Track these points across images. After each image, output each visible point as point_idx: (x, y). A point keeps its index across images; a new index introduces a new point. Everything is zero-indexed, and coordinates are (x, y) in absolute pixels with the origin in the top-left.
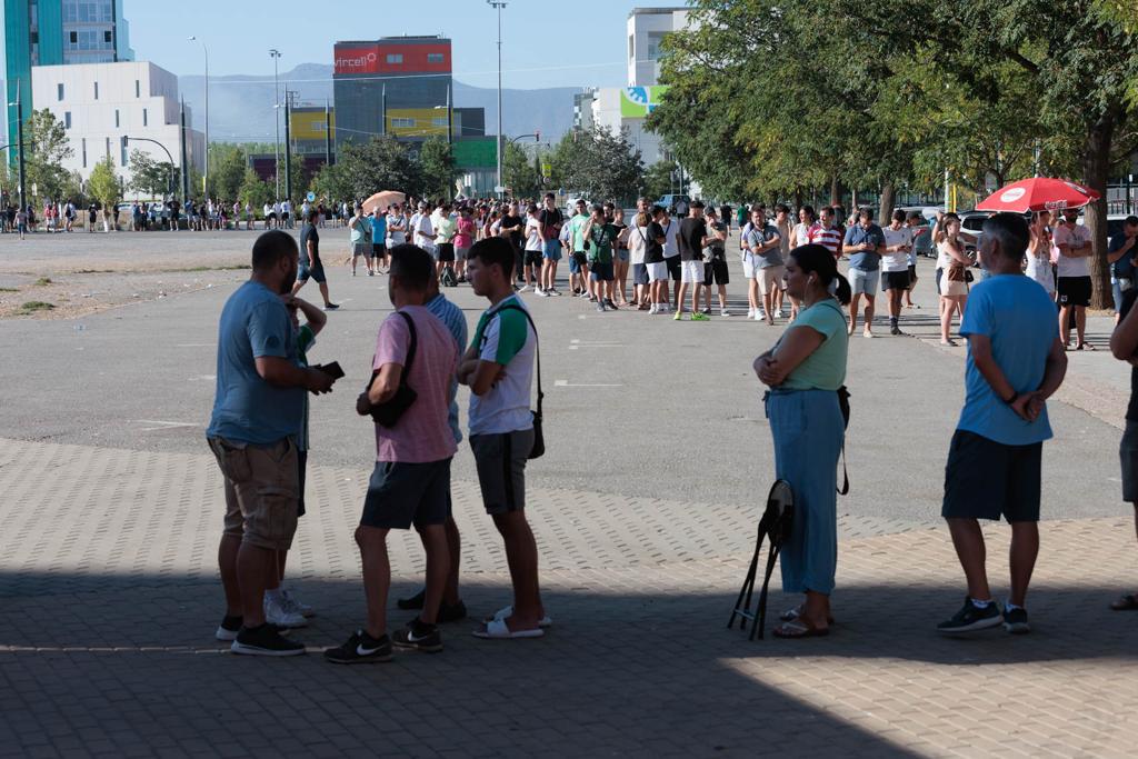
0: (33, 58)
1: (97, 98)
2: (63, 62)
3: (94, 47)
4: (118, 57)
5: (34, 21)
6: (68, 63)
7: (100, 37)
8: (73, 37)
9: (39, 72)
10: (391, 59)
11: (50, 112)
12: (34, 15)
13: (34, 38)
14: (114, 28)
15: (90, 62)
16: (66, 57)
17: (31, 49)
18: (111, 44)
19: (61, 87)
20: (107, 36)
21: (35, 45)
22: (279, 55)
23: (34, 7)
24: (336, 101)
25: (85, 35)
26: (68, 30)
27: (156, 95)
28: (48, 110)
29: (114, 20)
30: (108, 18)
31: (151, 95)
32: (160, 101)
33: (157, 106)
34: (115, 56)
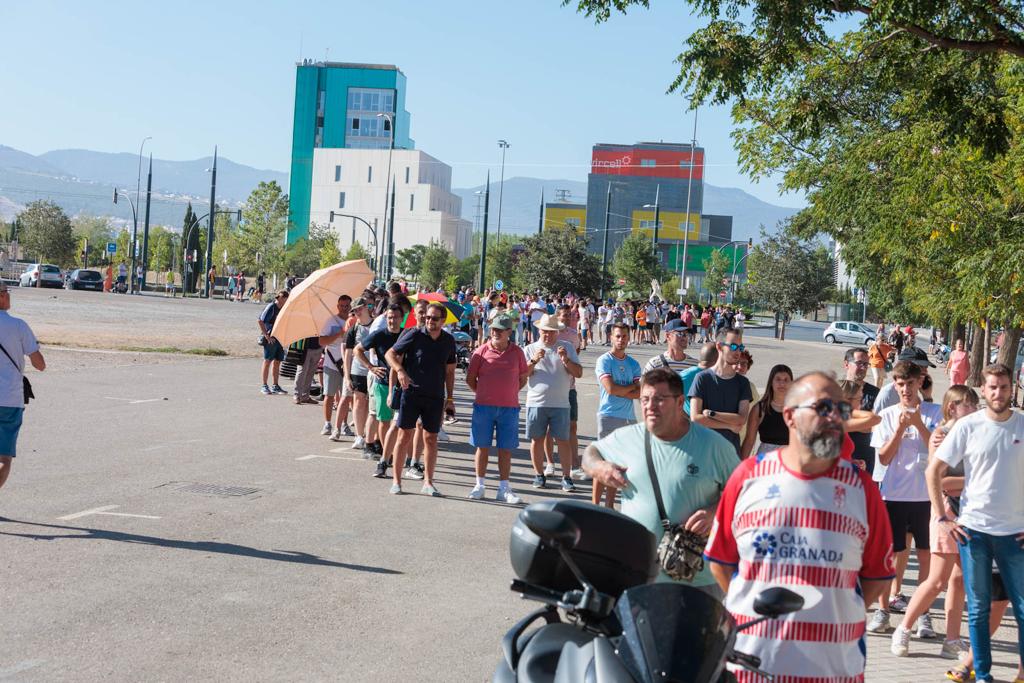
0: (317, 141)
1: (370, 181)
2: (343, 145)
3: (373, 134)
4: (395, 145)
5: (322, 106)
6: (349, 147)
7: (380, 125)
8: (356, 123)
9: (319, 153)
10: (645, 164)
11: (277, 185)
12: (322, 101)
13: (320, 122)
14: (394, 118)
15: (369, 147)
16: (347, 142)
17: (317, 133)
18: (390, 132)
19: (338, 169)
20: (387, 126)
21: (321, 129)
22: (508, 146)
23: (323, 93)
24: (589, 200)
25: (366, 123)
26: (351, 116)
27: (425, 182)
28: (274, 182)
29: (395, 111)
30: (389, 108)
31: (420, 182)
32: (427, 188)
33: (424, 192)
34: (393, 143)
